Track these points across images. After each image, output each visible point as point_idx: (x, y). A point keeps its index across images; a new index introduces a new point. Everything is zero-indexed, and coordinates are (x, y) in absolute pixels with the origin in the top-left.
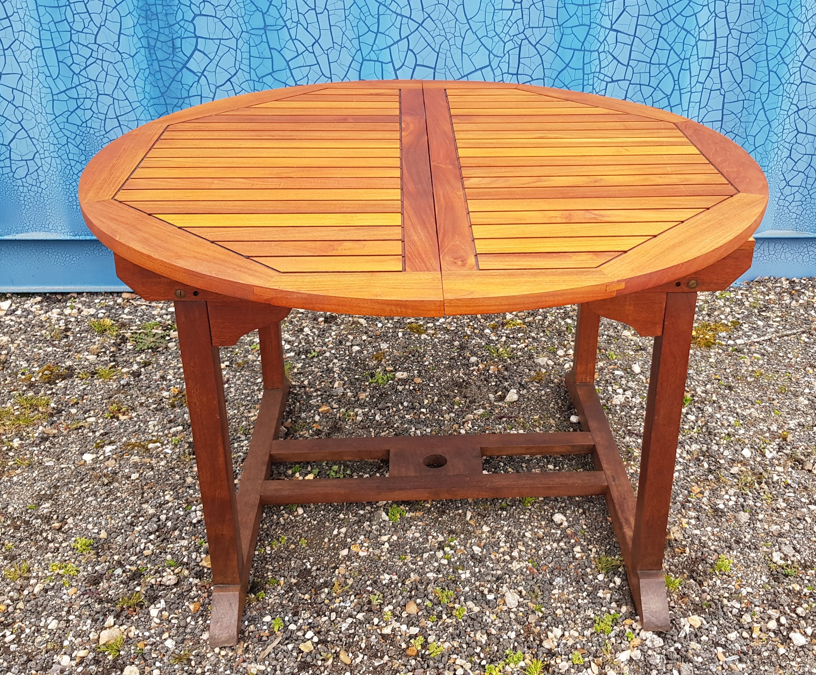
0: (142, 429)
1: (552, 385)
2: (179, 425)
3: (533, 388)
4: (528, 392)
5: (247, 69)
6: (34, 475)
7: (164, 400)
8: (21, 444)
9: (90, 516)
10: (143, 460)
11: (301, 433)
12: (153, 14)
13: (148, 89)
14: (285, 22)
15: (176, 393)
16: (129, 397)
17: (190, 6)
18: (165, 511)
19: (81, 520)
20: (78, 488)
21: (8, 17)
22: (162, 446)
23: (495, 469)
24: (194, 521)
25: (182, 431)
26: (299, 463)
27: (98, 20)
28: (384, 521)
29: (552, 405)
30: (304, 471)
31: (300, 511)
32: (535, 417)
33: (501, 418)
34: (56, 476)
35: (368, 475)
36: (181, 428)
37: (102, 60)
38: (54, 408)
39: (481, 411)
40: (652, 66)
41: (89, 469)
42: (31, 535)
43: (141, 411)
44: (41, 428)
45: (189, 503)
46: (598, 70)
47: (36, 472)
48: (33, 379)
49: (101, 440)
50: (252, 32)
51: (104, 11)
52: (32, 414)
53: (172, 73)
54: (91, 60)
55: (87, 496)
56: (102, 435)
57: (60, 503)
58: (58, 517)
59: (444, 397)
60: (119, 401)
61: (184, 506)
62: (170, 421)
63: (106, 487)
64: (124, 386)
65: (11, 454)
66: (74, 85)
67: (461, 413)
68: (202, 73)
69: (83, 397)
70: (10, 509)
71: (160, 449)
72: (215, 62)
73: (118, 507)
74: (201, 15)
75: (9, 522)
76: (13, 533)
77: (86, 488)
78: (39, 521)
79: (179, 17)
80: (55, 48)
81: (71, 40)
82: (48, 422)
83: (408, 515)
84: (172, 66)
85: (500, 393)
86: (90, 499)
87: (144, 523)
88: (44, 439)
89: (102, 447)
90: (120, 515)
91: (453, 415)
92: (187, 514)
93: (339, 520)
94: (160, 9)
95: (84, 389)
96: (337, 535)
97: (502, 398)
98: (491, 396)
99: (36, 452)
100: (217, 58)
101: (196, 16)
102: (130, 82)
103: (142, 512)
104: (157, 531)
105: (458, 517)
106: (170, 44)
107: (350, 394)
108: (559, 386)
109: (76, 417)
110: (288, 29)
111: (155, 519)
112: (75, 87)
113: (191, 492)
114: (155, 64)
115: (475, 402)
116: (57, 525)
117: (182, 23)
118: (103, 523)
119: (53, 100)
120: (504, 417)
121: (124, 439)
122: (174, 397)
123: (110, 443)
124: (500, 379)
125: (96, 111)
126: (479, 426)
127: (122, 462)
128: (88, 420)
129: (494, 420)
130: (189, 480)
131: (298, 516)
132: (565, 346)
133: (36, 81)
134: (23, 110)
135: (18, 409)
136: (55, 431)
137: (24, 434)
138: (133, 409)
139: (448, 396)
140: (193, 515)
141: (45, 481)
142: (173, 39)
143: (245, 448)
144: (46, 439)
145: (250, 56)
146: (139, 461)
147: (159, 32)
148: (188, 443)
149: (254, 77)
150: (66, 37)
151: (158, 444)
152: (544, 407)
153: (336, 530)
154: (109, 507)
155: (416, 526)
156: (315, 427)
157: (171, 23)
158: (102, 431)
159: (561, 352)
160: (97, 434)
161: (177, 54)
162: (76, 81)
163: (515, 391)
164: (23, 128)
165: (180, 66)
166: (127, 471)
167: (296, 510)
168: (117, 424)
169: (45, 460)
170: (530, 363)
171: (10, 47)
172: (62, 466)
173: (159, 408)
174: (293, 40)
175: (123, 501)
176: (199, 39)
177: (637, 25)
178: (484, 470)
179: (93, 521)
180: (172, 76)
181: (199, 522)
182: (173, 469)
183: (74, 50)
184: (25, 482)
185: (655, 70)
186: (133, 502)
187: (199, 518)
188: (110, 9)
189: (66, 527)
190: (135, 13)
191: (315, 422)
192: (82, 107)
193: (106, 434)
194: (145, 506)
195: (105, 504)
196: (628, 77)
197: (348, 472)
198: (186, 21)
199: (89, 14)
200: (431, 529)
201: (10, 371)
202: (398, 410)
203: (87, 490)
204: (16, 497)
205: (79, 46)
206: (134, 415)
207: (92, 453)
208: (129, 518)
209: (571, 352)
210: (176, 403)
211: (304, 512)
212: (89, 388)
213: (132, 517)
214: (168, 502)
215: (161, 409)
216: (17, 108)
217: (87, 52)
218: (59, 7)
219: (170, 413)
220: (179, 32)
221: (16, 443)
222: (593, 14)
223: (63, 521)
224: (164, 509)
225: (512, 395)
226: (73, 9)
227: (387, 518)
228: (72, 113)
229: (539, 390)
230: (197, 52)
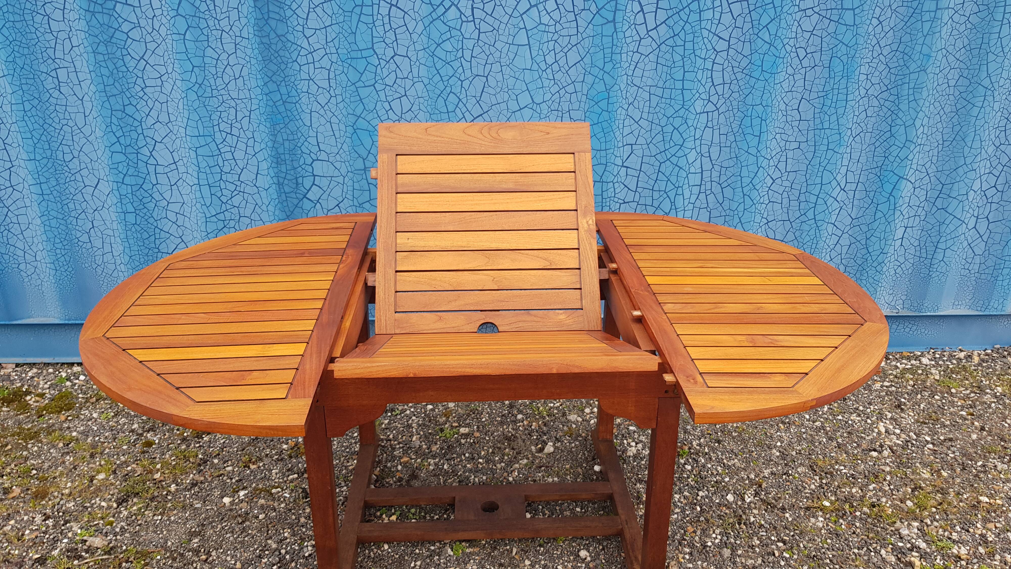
0: (267, 477)
1: (580, 439)
2: (295, 474)
3: (566, 441)
4: (562, 444)
5: (351, 198)
6: (187, 515)
7: (284, 452)
8: (177, 489)
9: (229, 550)
10: (268, 503)
11: (387, 480)
12: (282, 160)
13: (277, 213)
15: (293, 445)
16: (257, 449)
17: (310, 154)
18: (284, 546)
19: (222, 553)
20: (219, 526)
21: (175, 163)
22: (282, 491)
23: (535, 511)
24: (307, 555)
25: (297, 478)
26: (385, 507)
27: (241, 164)
28: (450, 555)
29: (580, 456)
30: (389, 513)
31: (386, 547)
32: (567, 466)
33: (541, 467)
34: (203, 515)
35: (437, 517)
36: (296, 476)
37: (244, 192)
38: (201, 459)
39: (525, 461)
40: (654, 192)
41: (227, 511)
42: (185, 565)
43: (267, 461)
44: (192, 475)
45: (302, 540)
46: (613, 195)
47: (188, 513)
48: (185, 434)
49: (237, 486)
50: (355, 172)
51: (246, 158)
52: (185, 465)
53: (296, 201)
54: (236, 192)
55: (227, 533)
56: (237, 481)
57: (206, 538)
58: (204, 550)
59: (497, 449)
60: (250, 452)
61: (299, 542)
62: (288, 470)
63: (240, 526)
64: (253, 440)
65: (169, 497)
66: (222, 211)
67: (510, 463)
68: (318, 201)
69: (223, 449)
70: (169, 543)
71: (281, 493)
72: (327, 193)
73: (249, 542)
74: (318, 160)
75: (168, 554)
76: (172, 563)
77: (226, 526)
78: (191, 553)
79: (302, 162)
80: (209, 184)
81: (221, 179)
82: (197, 470)
83: (468, 551)
84: (295, 197)
85: (540, 446)
86: (228, 535)
87: (269, 556)
88: (194, 484)
89: (238, 492)
90: (251, 549)
91: (503, 464)
92: (301, 549)
93: (415, 554)
94: (287, 157)
95: (224, 442)
96: (414, 567)
97: (541, 450)
98: (533, 448)
99: (188, 496)
100: (329, 190)
102: (264, 207)
103: (267, 547)
104: (279, 562)
105: (506, 552)
106: (294, 181)
107: (424, 447)
108: (585, 439)
109: (218, 467)
111: (277, 553)
112: (223, 212)
113: (304, 530)
114: (283, 195)
115: (520, 453)
116: (204, 557)
117: (303, 167)
118: (238, 556)
119: (206, 222)
120: (543, 466)
121: (254, 485)
122: (291, 449)
123: (244, 488)
124: (540, 434)
125: (238, 229)
126: (523, 474)
127: (252, 505)
128: (227, 469)
129: (535, 469)
130: (303, 520)
131: (384, 551)
132: (591, 406)
133: (194, 208)
134: (183, 228)
135: (174, 460)
136: (202, 478)
137: (179, 481)
138: (261, 460)
139: (500, 448)
140: (305, 550)
141: (195, 520)
142: (296, 178)
143: (344, 493)
144: (196, 485)
145: (354, 189)
146: (265, 503)
147: (286, 173)
148: (301, 488)
149: (356, 203)
150: (218, 177)
151: (279, 489)
152: (574, 458)
153: (413, 563)
154: (242, 543)
155: (474, 559)
156: (398, 475)
157: (295, 166)
158: (237, 478)
159: (587, 410)
160: (234, 481)
161: (300, 189)
162: (224, 208)
163: (551, 444)
164: (183, 241)
165: (301, 197)
166: (256, 512)
167: (383, 546)
168: (248, 472)
169: (194, 502)
170: (563, 419)
171: (175, 183)
172: (208, 508)
173: (280, 458)
175: (253, 537)
176: (316, 177)
177: (642, 163)
178: (527, 512)
179: (231, 554)
180: (296, 203)
181: (310, 555)
182: (290, 510)
183: (223, 186)
184: (180, 521)
185: (656, 195)
186: (260, 538)
187: (310, 552)
188: (250, 157)
189: (211, 559)
190: (269, 160)
191: (398, 471)
192: (228, 226)
193: (241, 480)
194: (269, 542)
195: (239, 539)
196: (637, 199)
197: (423, 514)
198: (306, 164)
199: (235, 160)
200: (485, 562)
201: (168, 427)
202: (461, 461)
203: (226, 528)
204: (173, 533)
205: (227, 183)
206: (261, 464)
207: (230, 497)
208: (258, 551)
209: (595, 410)
210: (293, 454)
211: (389, 548)
212: (227, 442)
213: (260, 551)
214: (287, 539)
215: (282, 460)
216: (179, 226)
217: (232, 187)
218: (213, 156)
219: (288, 463)
220: (302, 173)
221: (173, 487)
222: (609, 156)
223: (209, 554)
224: (283, 544)
225: (549, 448)
226: (223, 157)
227: (452, 553)
228: (220, 230)
229: (570, 443)
230: (314, 186)
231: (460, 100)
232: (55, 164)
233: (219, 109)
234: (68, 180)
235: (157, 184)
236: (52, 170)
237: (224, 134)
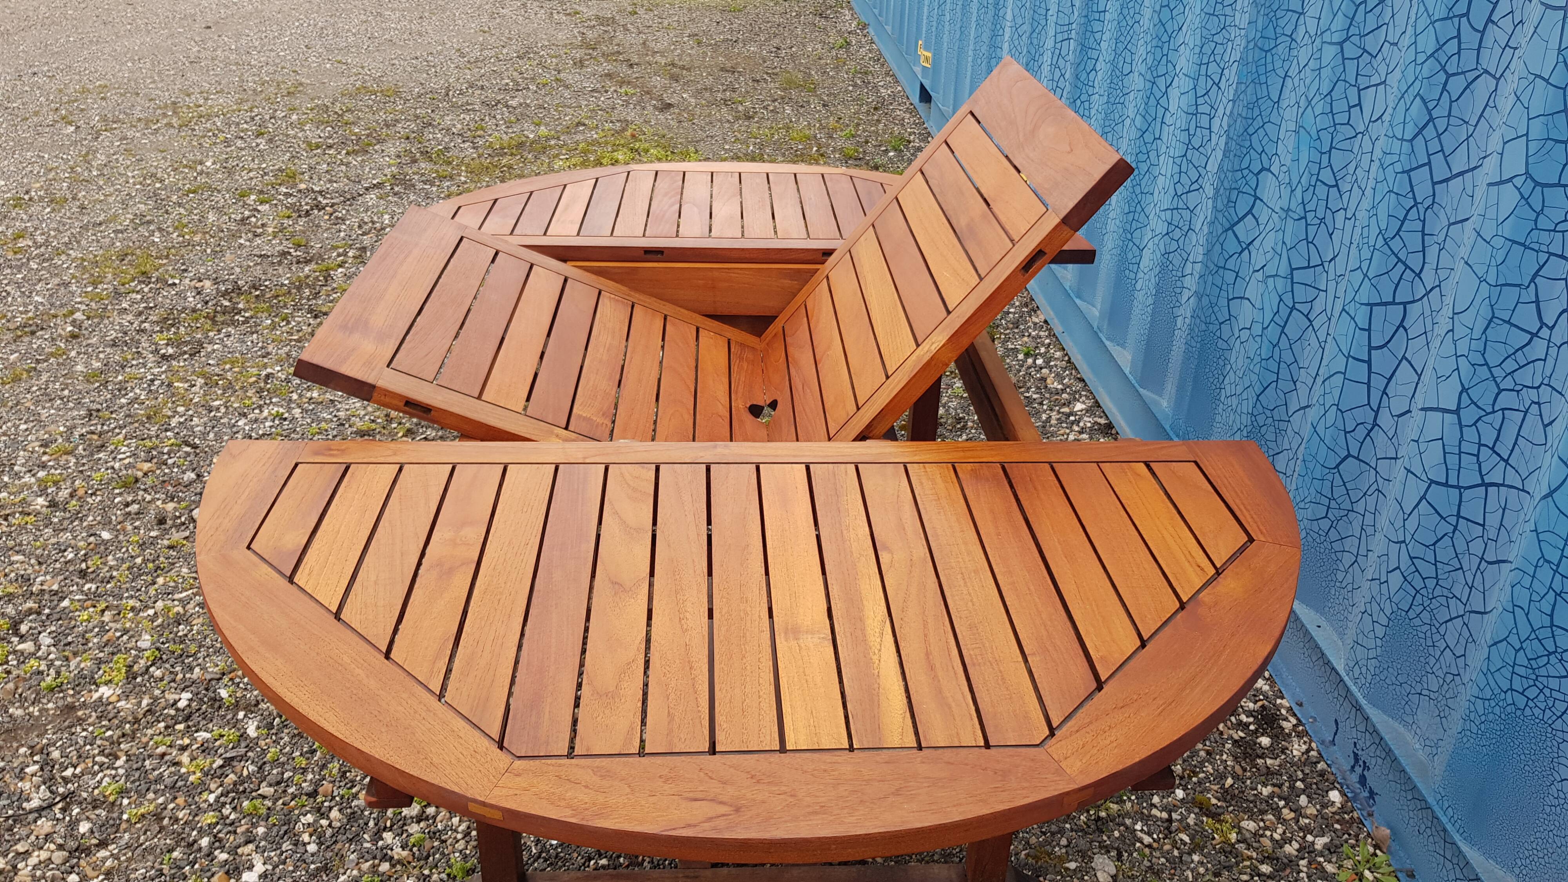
14: (1306, 212)
17: (1260, 154)
54: (1195, 186)
68: (1247, 246)
74: (1268, 170)
81: (1185, 155)
101: (1263, 169)
110: (1307, 225)
112: (1173, 209)
117: (1245, 173)
125: (1182, 247)
142: (1232, 189)
147: (1227, 175)
150: (1183, 149)
162: (1176, 203)
165: (1229, 225)
174: (1308, 242)
176: (1257, 201)
180: (1220, 233)
183: (1185, 167)
188: (1223, 133)
192: (1170, 233)
198: (1250, 171)
199: (1210, 132)
205: (1191, 165)
218: (1187, 113)
220: (1240, 183)
230: (1250, 216)
231: (1431, 119)
232: (1113, 73)
233: (1216, 38)
234: (1117, 101)
235: (1159, 138)
236: (1108, 81)
237: (1210, 82)
